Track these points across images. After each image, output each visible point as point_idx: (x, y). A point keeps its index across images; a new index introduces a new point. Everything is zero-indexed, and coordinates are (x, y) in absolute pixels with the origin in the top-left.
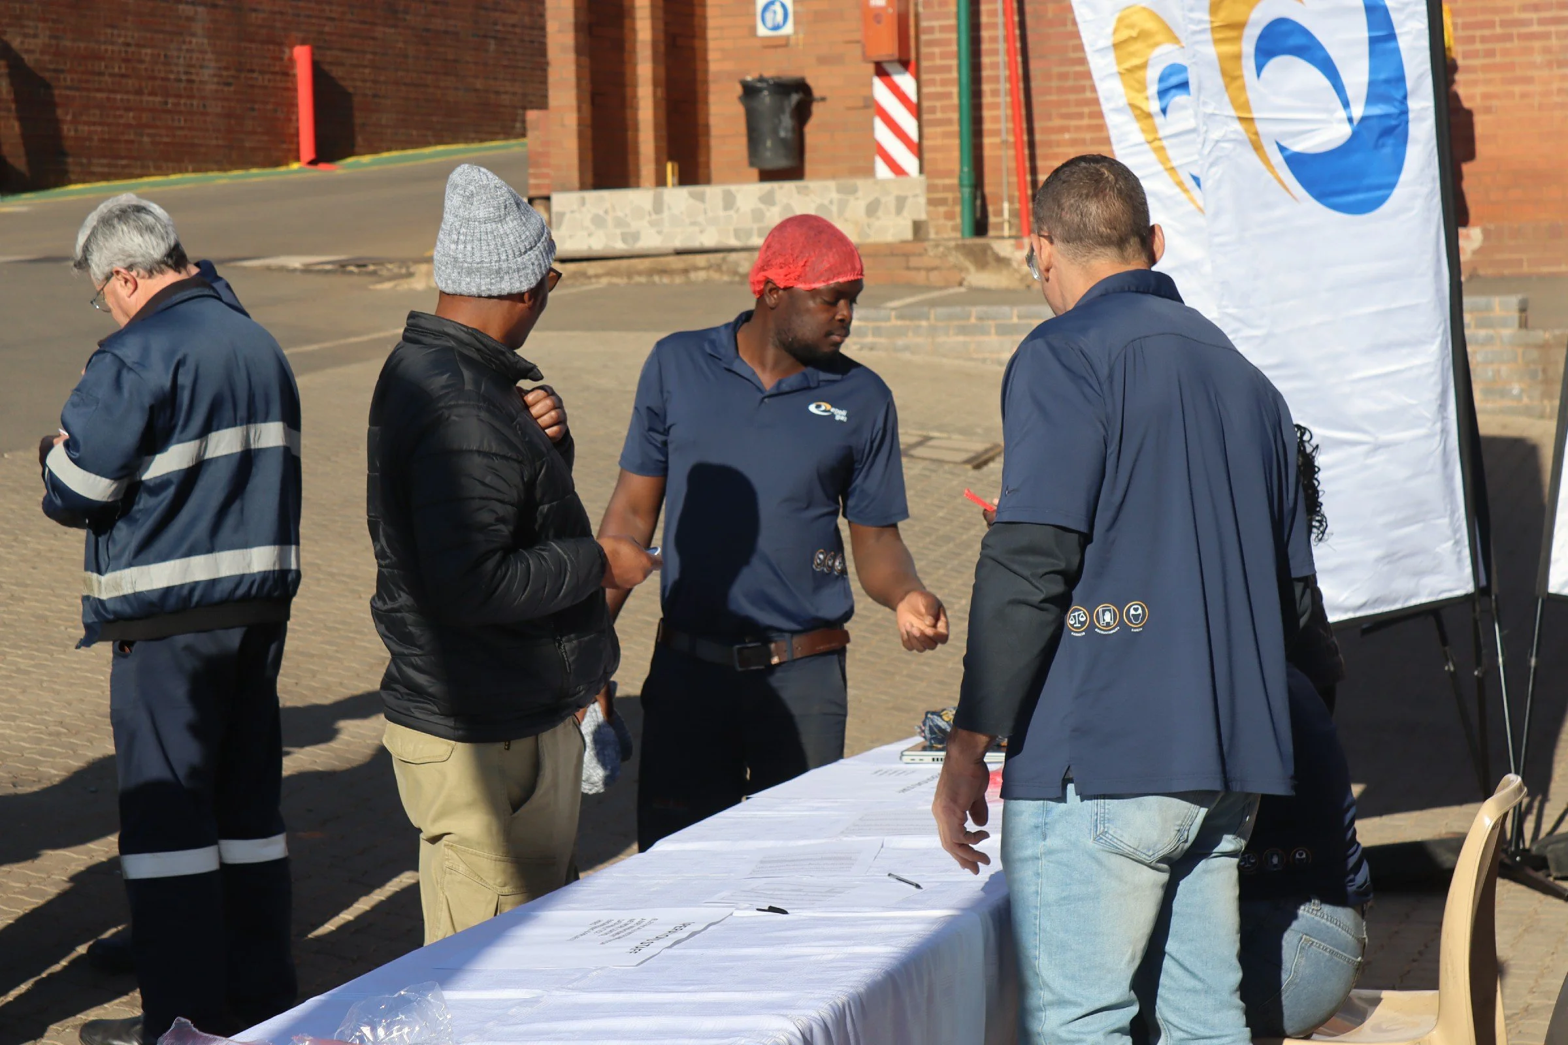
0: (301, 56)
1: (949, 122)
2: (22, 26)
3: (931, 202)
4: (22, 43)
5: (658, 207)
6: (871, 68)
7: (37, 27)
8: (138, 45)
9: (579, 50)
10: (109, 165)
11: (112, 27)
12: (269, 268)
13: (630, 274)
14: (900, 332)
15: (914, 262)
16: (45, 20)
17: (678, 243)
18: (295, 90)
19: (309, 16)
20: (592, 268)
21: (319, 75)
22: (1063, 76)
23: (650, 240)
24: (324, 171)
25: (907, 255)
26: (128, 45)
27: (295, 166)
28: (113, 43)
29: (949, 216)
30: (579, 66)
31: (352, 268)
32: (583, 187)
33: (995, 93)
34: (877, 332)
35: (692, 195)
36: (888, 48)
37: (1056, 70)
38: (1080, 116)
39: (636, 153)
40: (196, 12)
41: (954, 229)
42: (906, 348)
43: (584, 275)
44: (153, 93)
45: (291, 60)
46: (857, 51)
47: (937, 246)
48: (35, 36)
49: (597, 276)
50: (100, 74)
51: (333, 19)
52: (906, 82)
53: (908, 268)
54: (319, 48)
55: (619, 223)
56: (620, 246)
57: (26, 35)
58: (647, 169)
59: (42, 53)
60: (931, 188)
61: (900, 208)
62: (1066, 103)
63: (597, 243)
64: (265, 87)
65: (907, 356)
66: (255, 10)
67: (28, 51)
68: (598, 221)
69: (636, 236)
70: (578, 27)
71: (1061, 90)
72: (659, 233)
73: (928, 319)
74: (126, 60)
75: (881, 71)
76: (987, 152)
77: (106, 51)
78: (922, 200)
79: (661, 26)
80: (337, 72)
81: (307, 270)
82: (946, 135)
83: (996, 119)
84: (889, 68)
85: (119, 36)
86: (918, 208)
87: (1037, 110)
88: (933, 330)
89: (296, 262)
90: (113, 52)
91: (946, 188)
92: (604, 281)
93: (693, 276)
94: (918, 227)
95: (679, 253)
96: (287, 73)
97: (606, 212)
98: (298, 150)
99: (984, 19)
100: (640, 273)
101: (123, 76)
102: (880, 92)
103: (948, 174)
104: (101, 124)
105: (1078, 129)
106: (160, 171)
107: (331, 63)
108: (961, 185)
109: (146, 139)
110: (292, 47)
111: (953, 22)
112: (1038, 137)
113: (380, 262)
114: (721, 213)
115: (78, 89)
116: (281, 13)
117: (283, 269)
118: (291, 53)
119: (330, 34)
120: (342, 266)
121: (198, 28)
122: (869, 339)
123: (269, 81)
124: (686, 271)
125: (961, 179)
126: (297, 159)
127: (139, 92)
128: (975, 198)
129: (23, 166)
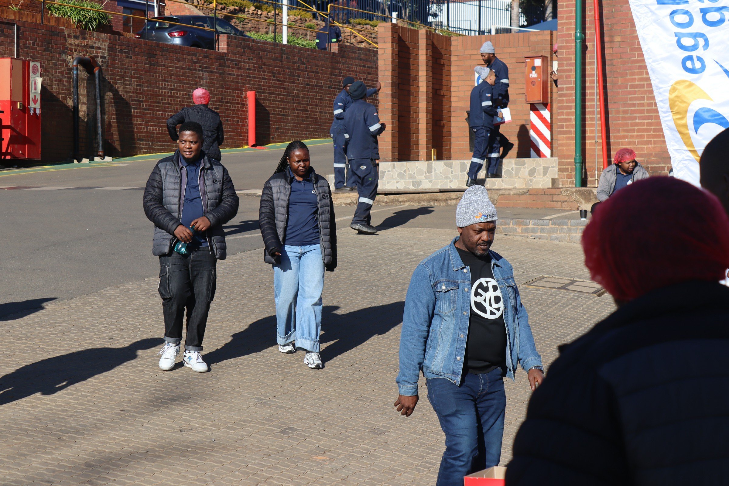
0: (251, 95)
1: (570, 132)
2: (125, 80)
3: (560, 170)
4: (124, 88)
5: (430, 169)
6: (529, 106)
7: (131, 81)
8: (176, 90)
9: (393, 96)
10: (161, 146)
11: (165, 81)
13: (419, 201)
14: (553, 231)
15: (555, 198)
16: (135, 78)
17: (439, 187)
18: (247, 111)
19: (255, 77)
20: (401, 198)
21: (258, 105)
22: (625, 112)
23: (426, 185)
24: (259, 150)
25: (552, 195)
26: (172, 89)
27: (246, 147)
28: (165, 89)
29: (569, 177)
30: (393, 102)
32: (393, 160)
33: (592, 119)
34: (542, 230)
35: (446, 165)
36: (537, 97)
37: (622, 109)
38: (634, 131)
39: (417, 143)
40: (203, 75)
41: (571, 183)
42: (556, 239)
43: (398, 201)
45: (245, 97)
46: (523, 98)
47: (567, 191)
48: (130, 85)
49: (404, 202)
50: (159, 103)
51: (265, 79)
52: (546, 113)
53: (552, 201)
54: (258, 92)
55: (411, 177)
56: (411, 188)
57: (126, 84)
58: (423, 152)
59: (133, 92)
60: (560, 163)
61: (545, 173)
62: (627, 125)
63: (401, 186)
64: (234, 110)
65: (557, 242)
66: (230, 74)
67: (126, 92)
68: (401, 176)
69: (419, 183)
70: (393, 85)
71: (624, 118)
72: (430, 182)
73: (567, 225)
74: (171, 97)
75: (534, 108)
76: (587, 147)
77: (162, 92)
78: (556, 169)
79: (430, 84)
80: (266, 104)
82: (568, 138)
83: (592, 132)
84: (538, 107)
85: (168, 85)
86: (554, 172)
87: (611, 128)
88: (569, 230)
90: (165, 92)
91: (569, 164)
92: (407, 204)
93: (449, 202)
94: (554, 181)
95: (441, 191)
96: (243, 104)
97: (405, 171)
98: (248, 140)
99: (587, 84)
100: (424, 201)
101: (169, 104)
102: (534, 118)
103: (569, 157)
104: (159, 126)
105: (632, 137)
107: (264, 99)
108: (576, 163)
110: (246, 92)
111: (573, 85)
112: (612, 141)
114: (460, 173)
115: (149, 110)
116: (242, 76)
118: (246, 94)
119: (263, 86)
121: (204, 82)
122: (539, 234)
123: (235, 107)
124: (446, 200)
125: (575, 159)
126: (247, 144)
128: (582, 169)
129: (117, 145)
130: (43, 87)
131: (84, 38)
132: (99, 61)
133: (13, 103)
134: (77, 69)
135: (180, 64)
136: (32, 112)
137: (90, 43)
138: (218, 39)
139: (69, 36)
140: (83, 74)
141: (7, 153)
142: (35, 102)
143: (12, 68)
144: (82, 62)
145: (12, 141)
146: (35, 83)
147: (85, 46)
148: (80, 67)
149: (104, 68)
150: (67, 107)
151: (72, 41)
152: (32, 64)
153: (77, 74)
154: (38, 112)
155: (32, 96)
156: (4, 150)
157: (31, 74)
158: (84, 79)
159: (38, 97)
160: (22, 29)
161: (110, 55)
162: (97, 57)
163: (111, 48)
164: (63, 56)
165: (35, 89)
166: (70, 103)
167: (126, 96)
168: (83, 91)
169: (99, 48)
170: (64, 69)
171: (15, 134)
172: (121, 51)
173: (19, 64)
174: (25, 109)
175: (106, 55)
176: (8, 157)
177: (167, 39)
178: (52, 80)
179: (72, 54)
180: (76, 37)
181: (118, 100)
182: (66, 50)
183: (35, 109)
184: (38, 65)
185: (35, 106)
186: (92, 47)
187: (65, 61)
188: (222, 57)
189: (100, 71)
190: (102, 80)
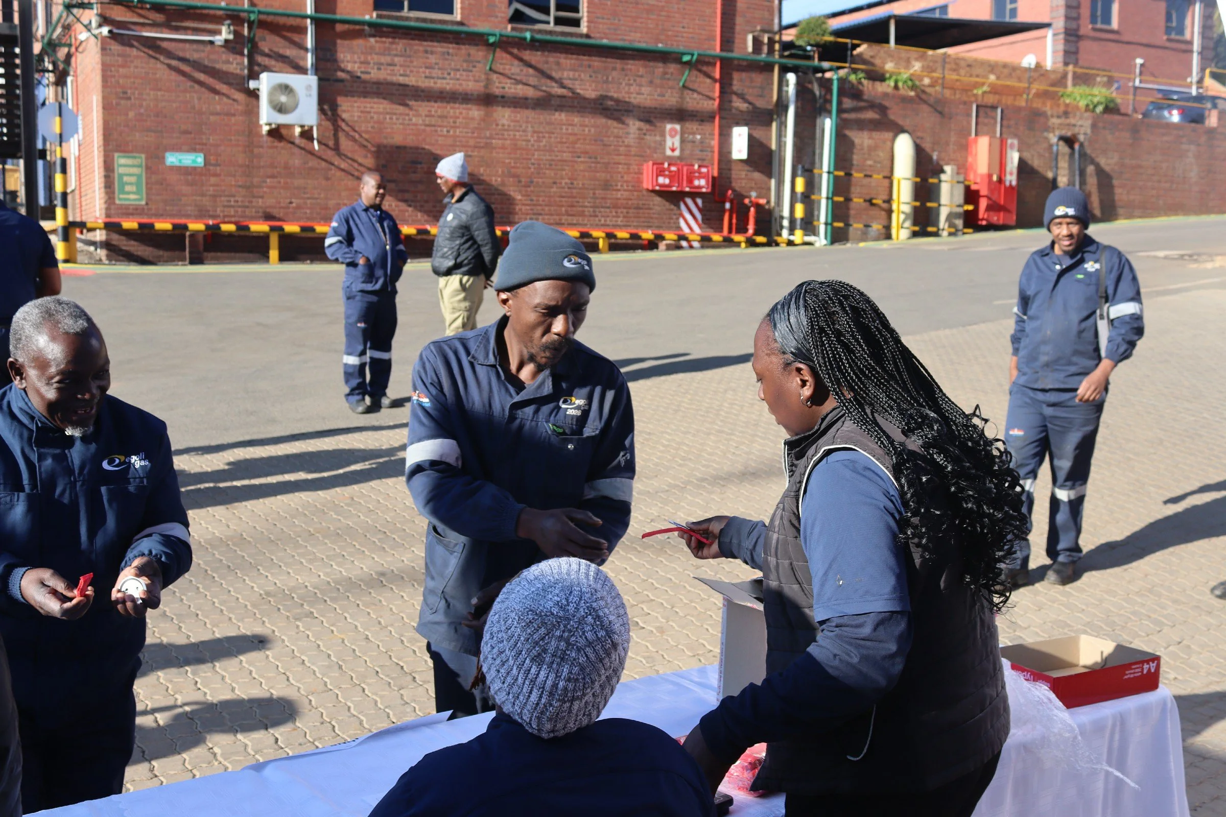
2: (1107, 154)
8: (1160, 162)
10: (1142, 212)
11: (1149, 154)
12: (1148, 257)
16: (1117, 152)
26: (1156, 162)
28: (1148, 161)
31: (1187, 258)
44: (1166, 182)
48: (1113, 158)
50: (1141, 174)
57: (1109, 158)
59: (1115, 165)
67: (1109, 165)
74: (1154, 168)
77: (1145, 164)
81: (1166, 258)
85: (1152, 158)
89: (1161, 254)
90: (1148, 165)
101: (1153, 175)
104: (1140, 195)
106: (1166, 215)
109: (1161, 202)
113: (1199, 255)
115: (1131, 180)
117: (1156, 257)
120: (1182, 256)
121: (1190, 154)
127: (1159, 181)
129: (1097, 212)
130: (1021, 161)
131: (1067, 117)
132: (1081, 138)
133: (990, 176)
134: (1057, 145)
135: (1165, 138)
136: (1008, 184)
137: (1072, 121)
138: (1209, 116)
139: (1052, 116)
140: (1064, 148)
141: (983, 219)
142: (1011, 174)
143: (990, 145)
144: (1062, 138)
145: (989, 208)
146: (1012, 159)
147: (1069, 125)
148: (1061, 143)
149: (1086, 144)
150: (1045, 179)
151: (1055, 121)
152: (1009, 141)
153: (1058, 150)
154: (1014, 183)
155: (1008, 169)
156: (981, 216)
157: (1009, 151)
158: (1064, 155)
159: (1015, 171)
160: (1005, 112)
161: (1092, 132)
162: (1079, 134)
163: (1094, 126)
164: (1046, 134)
165: (1012, 163)
166: (1050, 175)
167: (1107, 168)
168: (1063, 164)
169: (1081, 126)
170: (1045, 145)
171: (990, 202)
172: (1104, 128)
173: (997, 143)
174: (1000, 181)
175: (1089, 131)
176: (984, 223)
177: (1165, 118)
178: (1033, 156)
179: (1053, 132)
180: (1059, 117)
181: (1100, 172)
182: (1047, 129)
183: (1011, 182)
184: (1016, 142)
185: (1011, 178)
186: (1074, 125)
187: (1047, 139)
188: (1211, 131)
189: (1082, 145)
190: (1083, 155)
